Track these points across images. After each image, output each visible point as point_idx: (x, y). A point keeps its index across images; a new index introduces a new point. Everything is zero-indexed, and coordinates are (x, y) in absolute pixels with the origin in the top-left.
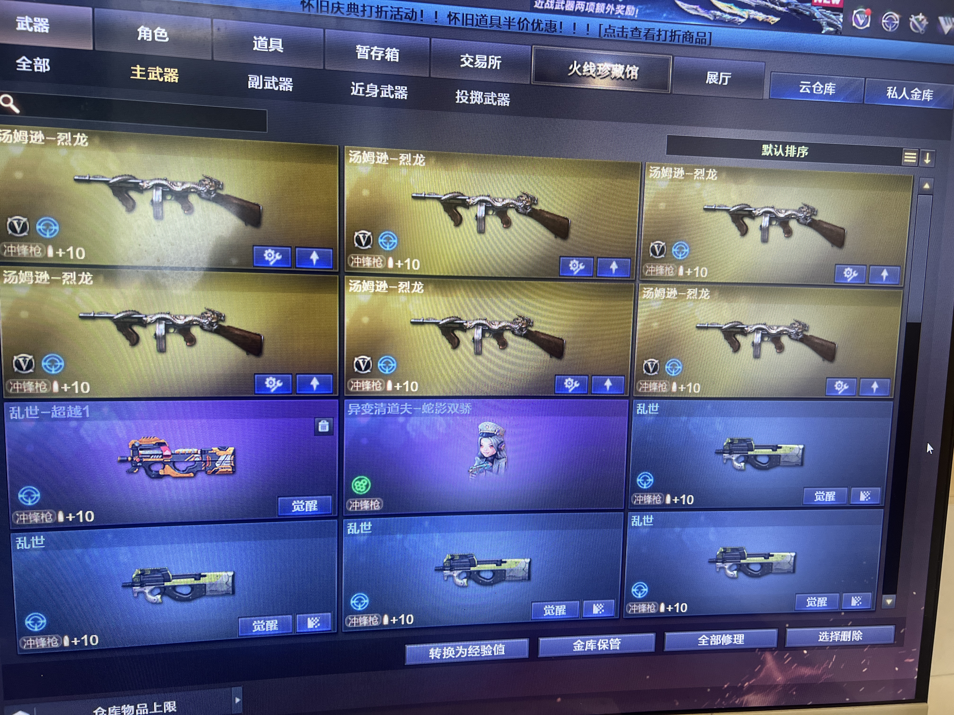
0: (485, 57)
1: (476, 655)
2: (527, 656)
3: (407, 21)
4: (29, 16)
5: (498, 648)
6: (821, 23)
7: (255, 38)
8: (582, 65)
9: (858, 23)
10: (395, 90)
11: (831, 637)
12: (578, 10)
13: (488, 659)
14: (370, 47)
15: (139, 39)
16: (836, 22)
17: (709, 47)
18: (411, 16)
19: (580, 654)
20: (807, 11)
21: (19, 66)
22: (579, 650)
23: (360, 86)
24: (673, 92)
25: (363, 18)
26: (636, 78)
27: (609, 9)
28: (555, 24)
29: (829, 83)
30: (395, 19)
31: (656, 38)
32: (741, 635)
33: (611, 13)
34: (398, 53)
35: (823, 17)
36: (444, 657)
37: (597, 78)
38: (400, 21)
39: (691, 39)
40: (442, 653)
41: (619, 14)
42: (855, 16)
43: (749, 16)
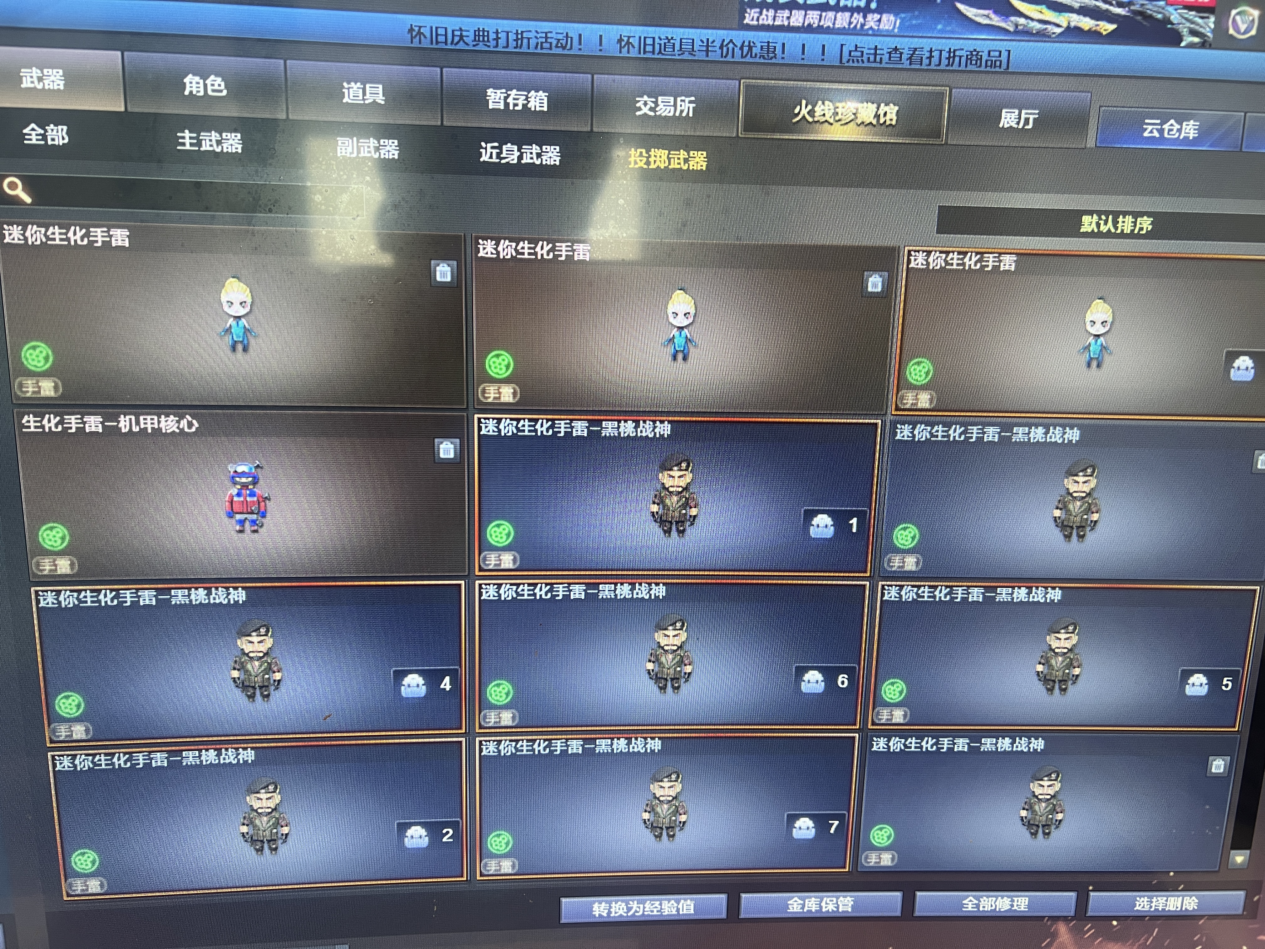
0: (672, 99)
1: (655, 913)
2: (724, 916)
3: (559, 51)
4: (37, 68)
5: (685, 905)
6: (1180, 30)
7: (345, 85)
8: (814, 106)
9: (1237, 30)
10: (542, 152)
11: (1153, 905)
12: (810, 25)
13: (672, 918)
14: (507, 91)
15: (187, 93)
16: (1204, 28)
17: (1006, 72)
18: (564, 42)
19: (798, 916)
20: (1160, 13)
21: (26, 137)
22: (795, 910)
23: (492, 148)
24: (949, 142)
25: (497, 50)
26: (894, 123)
27: (855, 22)
28: (775, 47)
29: (1189, 120)
30: (542, 48)
31: (925, 61)
32: (1023, 899)
33: (859, 26)
34: (546, 99)
35: (1184, 21)
36: (612, 915)
37: (835, 124)
38: (549, 52)
39: (979, 62)
40: (609, 910)
41: (871, 28)
42: (1234, 19)
43: (1069, 23)
